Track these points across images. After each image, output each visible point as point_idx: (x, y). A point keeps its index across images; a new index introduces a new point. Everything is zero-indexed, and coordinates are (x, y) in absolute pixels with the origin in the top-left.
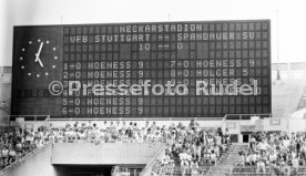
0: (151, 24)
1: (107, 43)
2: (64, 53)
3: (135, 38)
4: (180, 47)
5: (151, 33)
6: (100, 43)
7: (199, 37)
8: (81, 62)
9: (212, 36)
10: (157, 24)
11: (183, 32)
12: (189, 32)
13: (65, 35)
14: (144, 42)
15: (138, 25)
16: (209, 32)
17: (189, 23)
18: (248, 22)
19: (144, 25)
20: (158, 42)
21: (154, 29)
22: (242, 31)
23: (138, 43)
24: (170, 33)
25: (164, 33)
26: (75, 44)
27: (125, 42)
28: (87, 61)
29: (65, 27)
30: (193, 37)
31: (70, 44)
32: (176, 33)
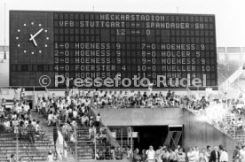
0: (125, 14)
1: (90, 28)
2: (55, 35)
3: (113, 24)
4: (148, 33)
5: (126, 21)
6: (85, 28)
7: (163, 25)
8: (69, 42)
9: (173, 25)
10: (130, 14)
11: (150, 21)
12: (155, 22)
13: (54, 20)
14: (121, 28)
15: (115, 14)
16: (170, 22)
17: (155, 15)
18: (199, 16)
19: (120, 14)
20: (131, 29)
21: (127, 18)
22: (195, 23)
23: (115, 28)
24: (140, 22)
25: (135, 22)
26: (64, 27)
27: (105, 28)
28: (74, 42)
29: (55, 13)
30: (158, 25)
31: (59, 27)
32: (145, 22)
